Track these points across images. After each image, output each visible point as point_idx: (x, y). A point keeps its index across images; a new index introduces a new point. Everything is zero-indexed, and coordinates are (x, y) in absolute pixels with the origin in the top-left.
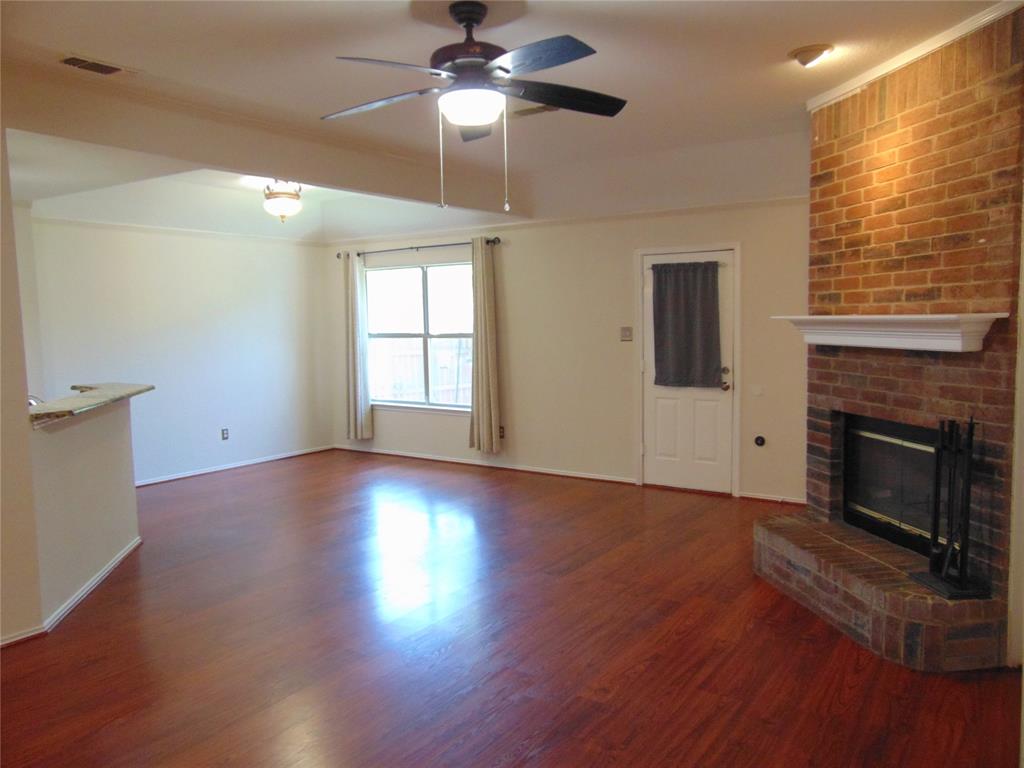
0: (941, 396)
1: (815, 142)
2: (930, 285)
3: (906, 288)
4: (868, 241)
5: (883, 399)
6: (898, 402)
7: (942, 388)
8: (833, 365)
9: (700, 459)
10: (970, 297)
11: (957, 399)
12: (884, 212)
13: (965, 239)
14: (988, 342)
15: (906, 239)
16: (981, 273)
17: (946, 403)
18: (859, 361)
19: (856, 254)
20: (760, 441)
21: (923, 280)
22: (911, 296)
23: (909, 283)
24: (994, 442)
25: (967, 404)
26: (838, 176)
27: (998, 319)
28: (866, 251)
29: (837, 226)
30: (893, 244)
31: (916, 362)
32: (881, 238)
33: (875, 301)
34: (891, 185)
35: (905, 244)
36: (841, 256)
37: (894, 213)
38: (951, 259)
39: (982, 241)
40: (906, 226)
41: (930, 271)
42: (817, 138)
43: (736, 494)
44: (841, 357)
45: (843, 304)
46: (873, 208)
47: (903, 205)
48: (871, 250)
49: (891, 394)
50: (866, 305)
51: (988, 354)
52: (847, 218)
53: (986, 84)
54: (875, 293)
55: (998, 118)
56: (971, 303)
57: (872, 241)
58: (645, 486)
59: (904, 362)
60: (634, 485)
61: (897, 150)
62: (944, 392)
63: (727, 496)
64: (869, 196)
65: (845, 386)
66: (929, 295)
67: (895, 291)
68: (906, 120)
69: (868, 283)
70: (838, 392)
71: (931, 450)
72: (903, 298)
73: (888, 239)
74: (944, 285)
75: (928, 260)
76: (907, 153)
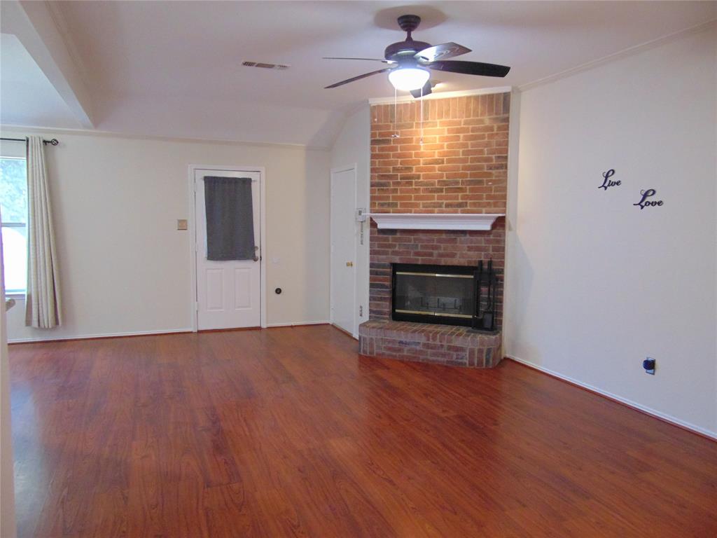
0: (468, 250)
1: (375, 122)
2: (460, 201)
3: (445, 202)
4: (418, 177)
5: (431, 255)
6: (441, 255)
7: (468, 247)
8: (390, 239)
9: (239, 307)
10: (485, 207)
11: (477, 251)
12: (430, 164)
13: (480, 182)
14: (494, 226)
15: (445, 179)
16: (489, 197)
17: (471, 253)
18: (412, 237)
19: (410, 184)
20: (278, 291)
21: (457, 198)
22: (448, 205)
23: (447, 199)
24: (497, 267)
25: (483, 253)
26: (393, 142)
27: (499, 217)
28: (416, 183)
29: (394, 168)
30: (436, 181)
31: (453, 236)
32: (426, 177)
33: (423, 207)
34: (434, 152)
35: (444, 181)
36: (398, 183)
37: (437, 166)
38: (472, 190)
39: (490, 183)
40: (445, 173)
41: (460, 194)
42: (376, 120)
43: (264, 326)
44: (398, 235)
45: (399, 208)
46: (421, 162)
47: (443, 162)
48: (420, 182)
49: (435, 252)
50: (418, 209)
51: (494, 231)
52: (401, 164)
53: (490, 119)
54: (423, 203)
55: (497, 134)
56: (484, 210)
57: (421, 178)
58: (199, 332)
59: (444, 236)
60: (191, 332)
61: (437, 136)
62: (470, 249)
63: (259, 328)
64: (417, 155)
65: (401, 250)
66: (460, 205)
67: (438, 203)
68: (443, 124)
69: (417, 198)
70: (395, 253)
71: (472, 277)
72: (444, 206)
73: (433, 177)
74: (469, 201)
75: (460, 190)
76: (444, 139)
